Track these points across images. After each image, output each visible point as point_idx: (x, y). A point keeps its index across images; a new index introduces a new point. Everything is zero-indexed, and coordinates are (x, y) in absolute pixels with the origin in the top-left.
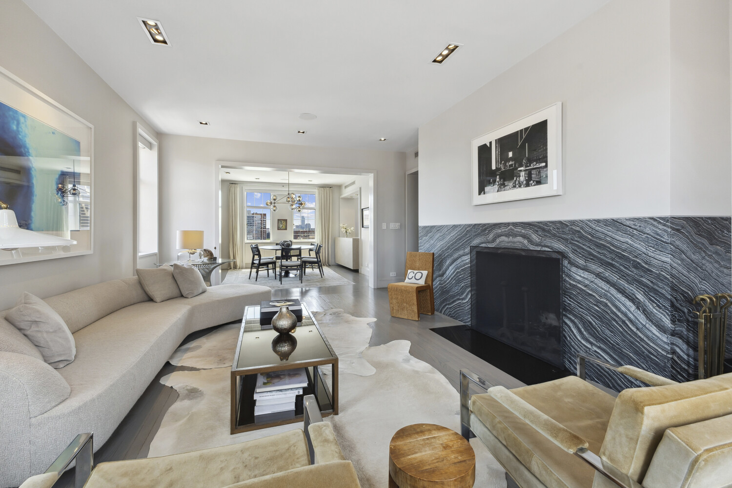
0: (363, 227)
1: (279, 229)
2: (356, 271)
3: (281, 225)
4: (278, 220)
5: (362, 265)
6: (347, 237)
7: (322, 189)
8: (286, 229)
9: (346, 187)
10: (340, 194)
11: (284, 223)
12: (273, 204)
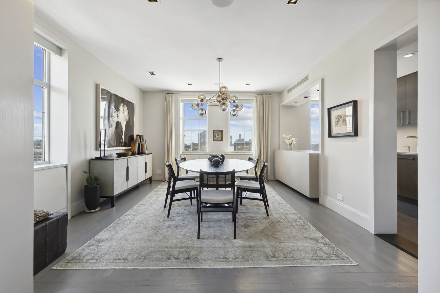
0: (330, 135)
1: (214, 140)
2: (315, 200)
3: (217, 137)
4: (214, 131)
5: (326, 193)
6: (291, 149)
7: (261, 96)
8: (222, 140)
9: (289, 91)
10: (281, 101)
11: (220, 134)
12: (200, 107)
